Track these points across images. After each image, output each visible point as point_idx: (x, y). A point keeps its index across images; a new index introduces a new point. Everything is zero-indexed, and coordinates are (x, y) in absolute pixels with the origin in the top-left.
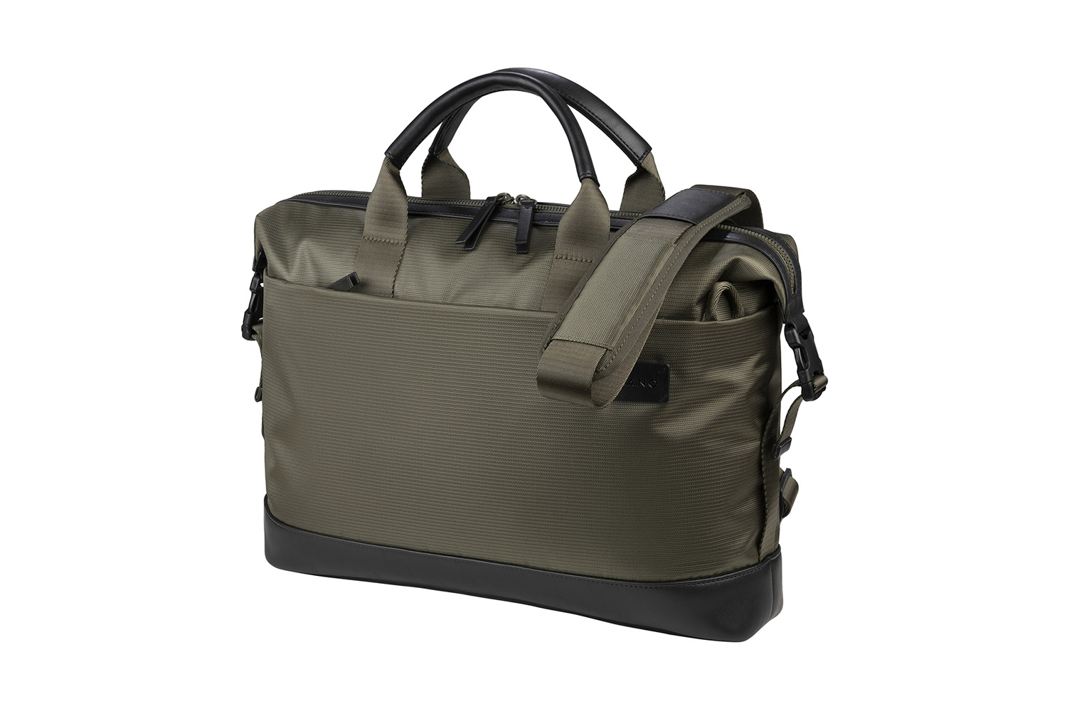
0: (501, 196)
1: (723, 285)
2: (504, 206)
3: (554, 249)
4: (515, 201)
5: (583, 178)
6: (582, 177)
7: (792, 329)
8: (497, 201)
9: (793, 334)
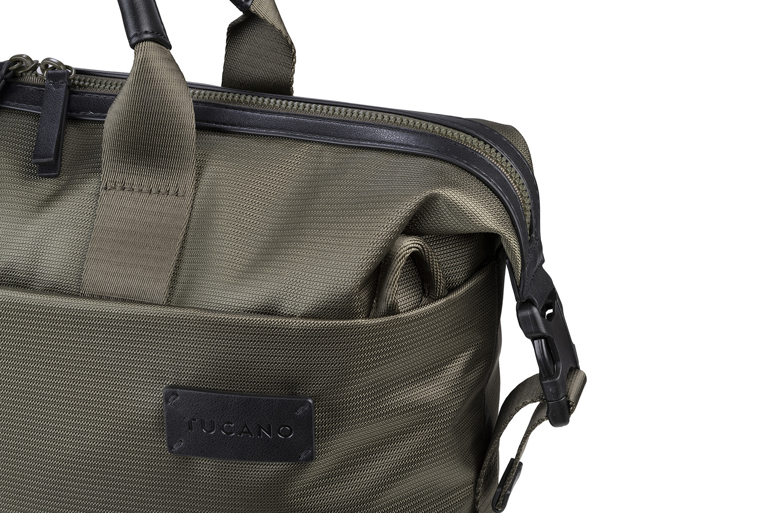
0: (15, 60)
1: (408, 244)
2: (22, 80)
3: (101, 172)
4: (39, 70)
5: (137, 43)
6: (134, 41)
7: (530, 308)
8: (7, 71)
9: (533, 316)
